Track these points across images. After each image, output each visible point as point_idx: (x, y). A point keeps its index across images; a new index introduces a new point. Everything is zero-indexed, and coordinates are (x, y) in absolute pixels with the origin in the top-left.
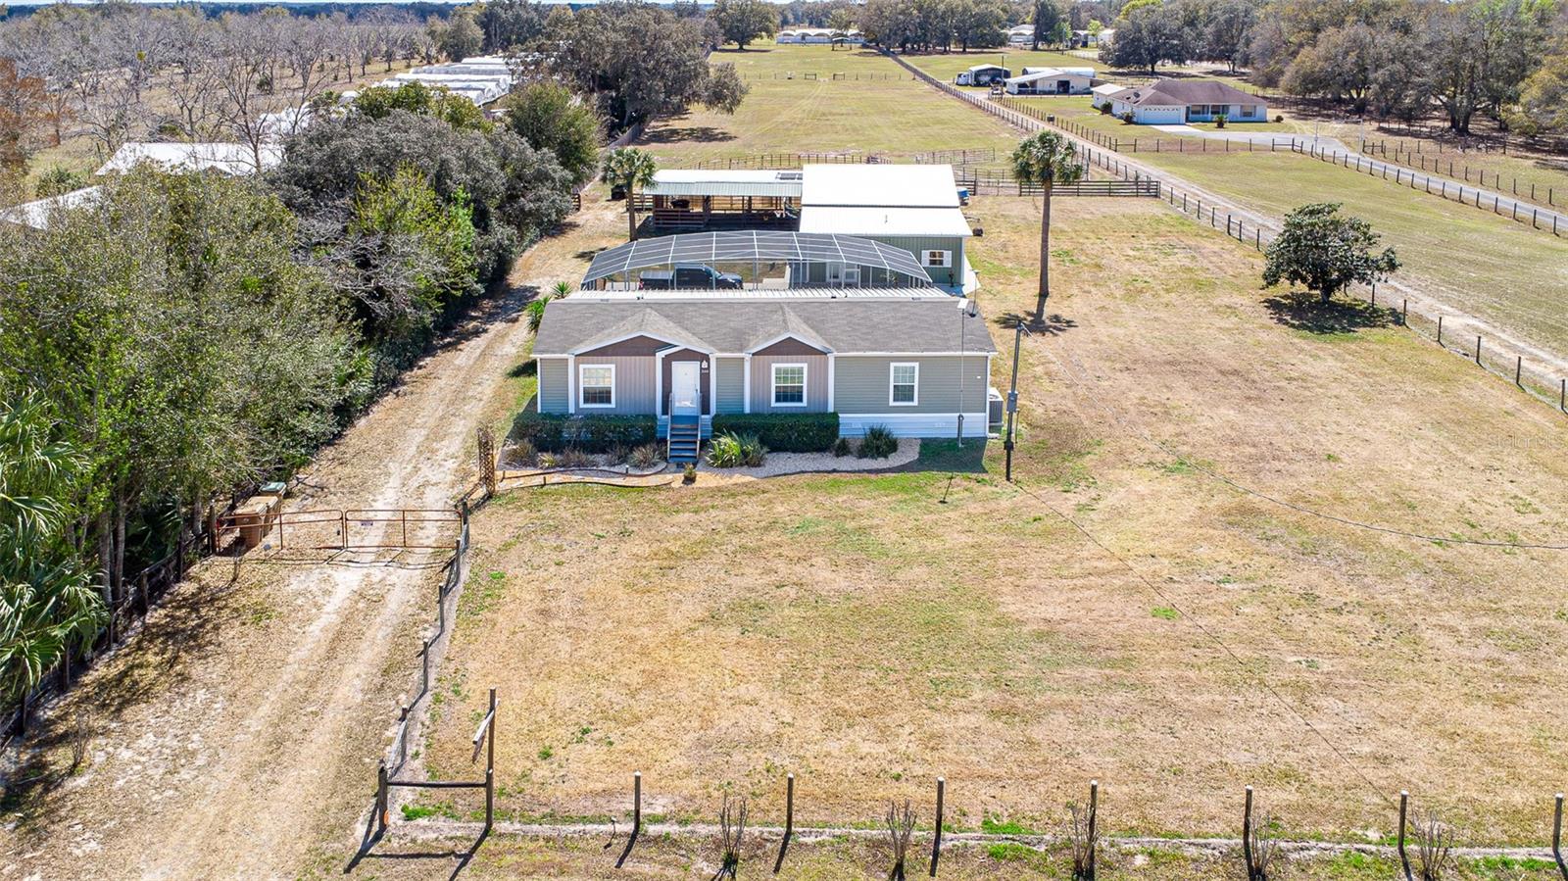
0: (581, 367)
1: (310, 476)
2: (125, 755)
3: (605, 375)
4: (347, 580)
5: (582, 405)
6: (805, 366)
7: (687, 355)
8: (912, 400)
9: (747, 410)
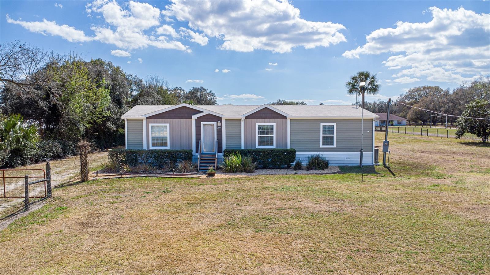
0: (151, 125)
3: (164, 129)
5: (151, 147)
6: (275, 124)
7: (210, 118)
8: (333, 145)
9: (243, 148)
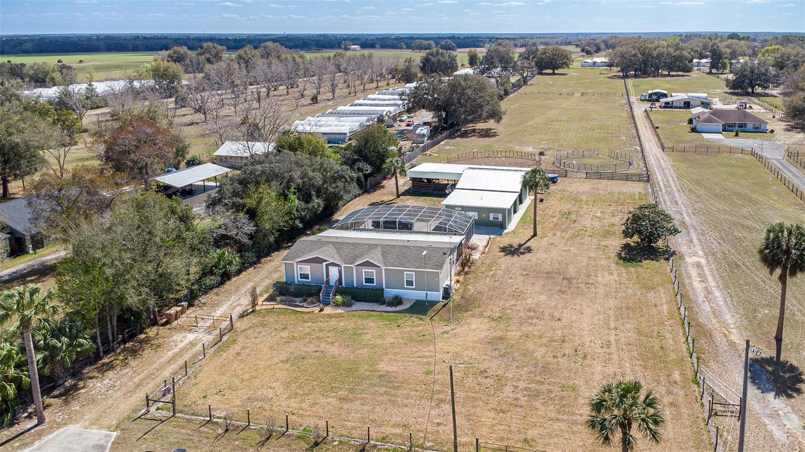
0: (299, 266)
1: (203, 299)
2: (99, 384)
3: (307, 269)
4: (191, 337)
5: (299, 279)
6: (374, 271)
7: (333, 264)
8: (413, 286)
9: (355, 286)
